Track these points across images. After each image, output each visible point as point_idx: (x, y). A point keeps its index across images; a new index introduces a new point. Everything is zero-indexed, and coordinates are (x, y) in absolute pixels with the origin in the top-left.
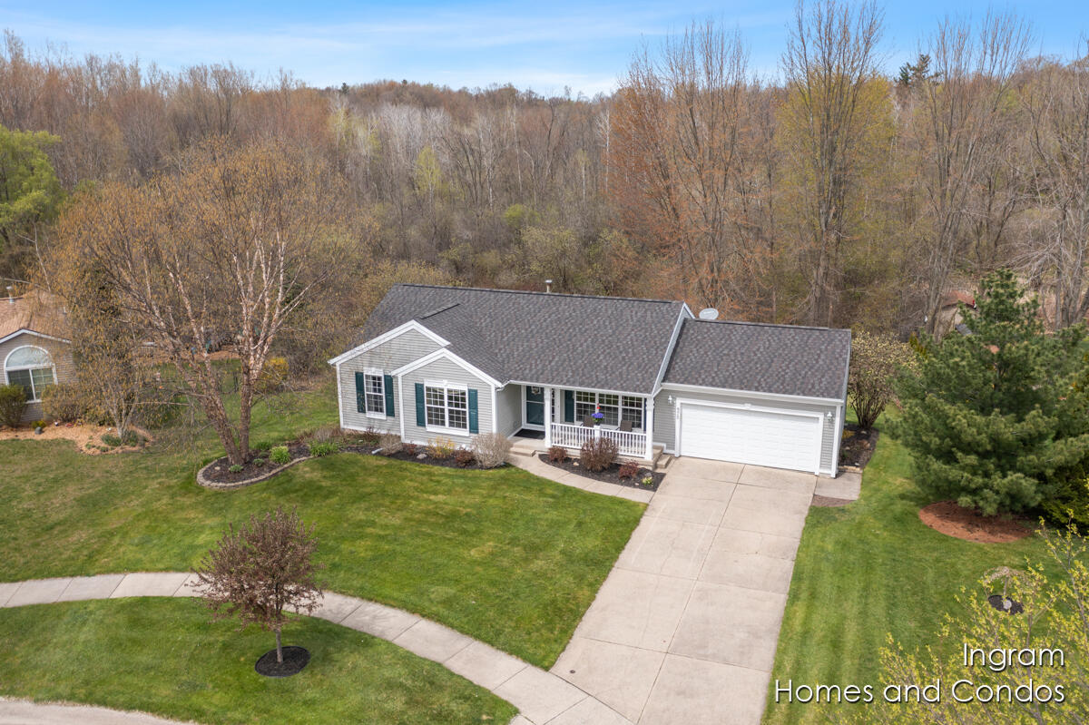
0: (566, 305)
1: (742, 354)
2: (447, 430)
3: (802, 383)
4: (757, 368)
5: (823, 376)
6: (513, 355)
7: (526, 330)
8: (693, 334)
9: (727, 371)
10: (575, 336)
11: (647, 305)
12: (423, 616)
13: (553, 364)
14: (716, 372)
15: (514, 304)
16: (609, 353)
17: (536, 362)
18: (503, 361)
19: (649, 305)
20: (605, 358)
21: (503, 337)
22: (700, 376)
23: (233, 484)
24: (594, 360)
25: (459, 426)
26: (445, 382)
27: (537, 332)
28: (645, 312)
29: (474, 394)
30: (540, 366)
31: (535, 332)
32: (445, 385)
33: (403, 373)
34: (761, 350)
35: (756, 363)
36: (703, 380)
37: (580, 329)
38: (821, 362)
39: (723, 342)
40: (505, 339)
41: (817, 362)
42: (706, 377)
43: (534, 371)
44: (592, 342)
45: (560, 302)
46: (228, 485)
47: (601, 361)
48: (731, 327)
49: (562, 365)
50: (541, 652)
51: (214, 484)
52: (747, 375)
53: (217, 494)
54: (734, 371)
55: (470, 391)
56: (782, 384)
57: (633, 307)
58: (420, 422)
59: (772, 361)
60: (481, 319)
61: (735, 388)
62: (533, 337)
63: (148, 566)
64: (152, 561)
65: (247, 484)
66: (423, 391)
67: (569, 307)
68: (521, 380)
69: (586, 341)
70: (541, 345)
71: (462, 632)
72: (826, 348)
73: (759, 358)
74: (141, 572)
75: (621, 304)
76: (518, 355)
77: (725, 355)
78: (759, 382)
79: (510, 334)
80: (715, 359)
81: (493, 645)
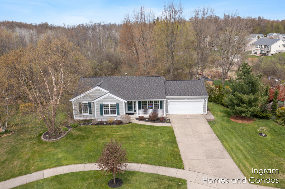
0: (133, 79)
1: (181, 87)
2: (110, 115)
3: (198, 93)
4: (186, 91)
5: (202, 91)
6: (125, 93)
7: (125, 86)
8: (167, 84)
9: (180, 92)
10: (139, 87)
11: (154, 77)
12: (142, 163)
13: (137, 94)
14: (177, 92)
15: (119, 80)
16: (150, 90)
17: (132, 95)
18: (123, 95)
19: (155, 78)
20: (150, 91)
21: (120, 89)
22: (174, 94)
23: (56, 139)
24: (147, 92)
25: (113, 114)
26: (109, 102)
27: (129, 87)
28: (155, 79)
29: (118, 105)
30: (134, 96)
31: (128, 87)
32: (109, 103)
33: (96, 102)
34: (185, 86)
35: (186, 89)
36: (175, 95)
37: (140, 85)
38: (200, 88)
39: (175, 85)
40: (121, 89)
41: (199, 88)
42: (175, 94)
43: (133, 97)
44: (145, 88)
45: (131, 79)
46: (55, 139)
47: (149, 92)
48: (176, 81)
49: (139, 94)
50: (179, 166)
51: (50, 140)
52: (185, 92)
53: (52, 143)
54: (181, 92)
55: (117, 104)
56: (194, 94)
57: (151, 78)
58: (102, 114)
59: (189, 89)
60: (111, 85)
61: (183, 96)
62: (128, 88)
63: (49, 167)
64: (49, 165)
65: (60, 139)
66: (102, 106)
67: (134, 80)
68: (130, 99)
69: (143, 88)
70: (131, 90)
71: (155, 165)
72: (200, 84)
73: (185, 88)
74: (48, 169)
75: (148, 78)
76: (126, 93)
77: (177, 88)
78: (188, 94)
79: (121, 88)
80: (175, 89)
81: (165, 166)
